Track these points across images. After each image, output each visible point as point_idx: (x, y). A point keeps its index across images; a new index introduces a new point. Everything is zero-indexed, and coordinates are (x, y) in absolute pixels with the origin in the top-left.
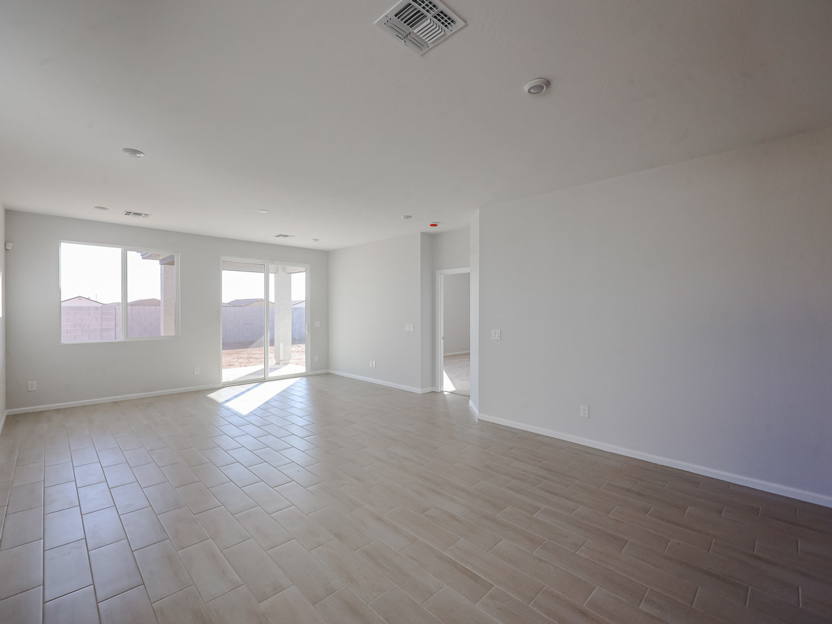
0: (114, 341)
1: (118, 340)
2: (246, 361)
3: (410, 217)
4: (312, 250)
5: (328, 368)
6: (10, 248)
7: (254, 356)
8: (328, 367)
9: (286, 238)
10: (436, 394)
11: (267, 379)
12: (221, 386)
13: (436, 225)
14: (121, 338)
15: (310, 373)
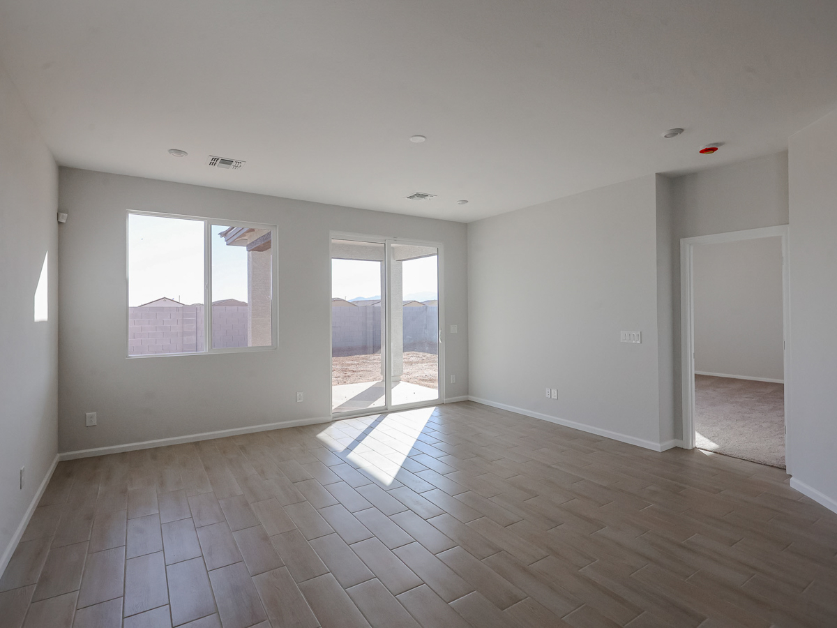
0: (194, 353)
1: (200, 353)
2: (342, 374)
3: (681, 130)
4: (449, 221)
5: (468, 394)
6: (64, 221)
7: (350, 368)
8: (467, 392)
9: (423, 200)
10: (681, 453)
11: (389, 408)
12: (330, 419)
13: (714, 149)
14: (204, 350)
15: (445, 400)
